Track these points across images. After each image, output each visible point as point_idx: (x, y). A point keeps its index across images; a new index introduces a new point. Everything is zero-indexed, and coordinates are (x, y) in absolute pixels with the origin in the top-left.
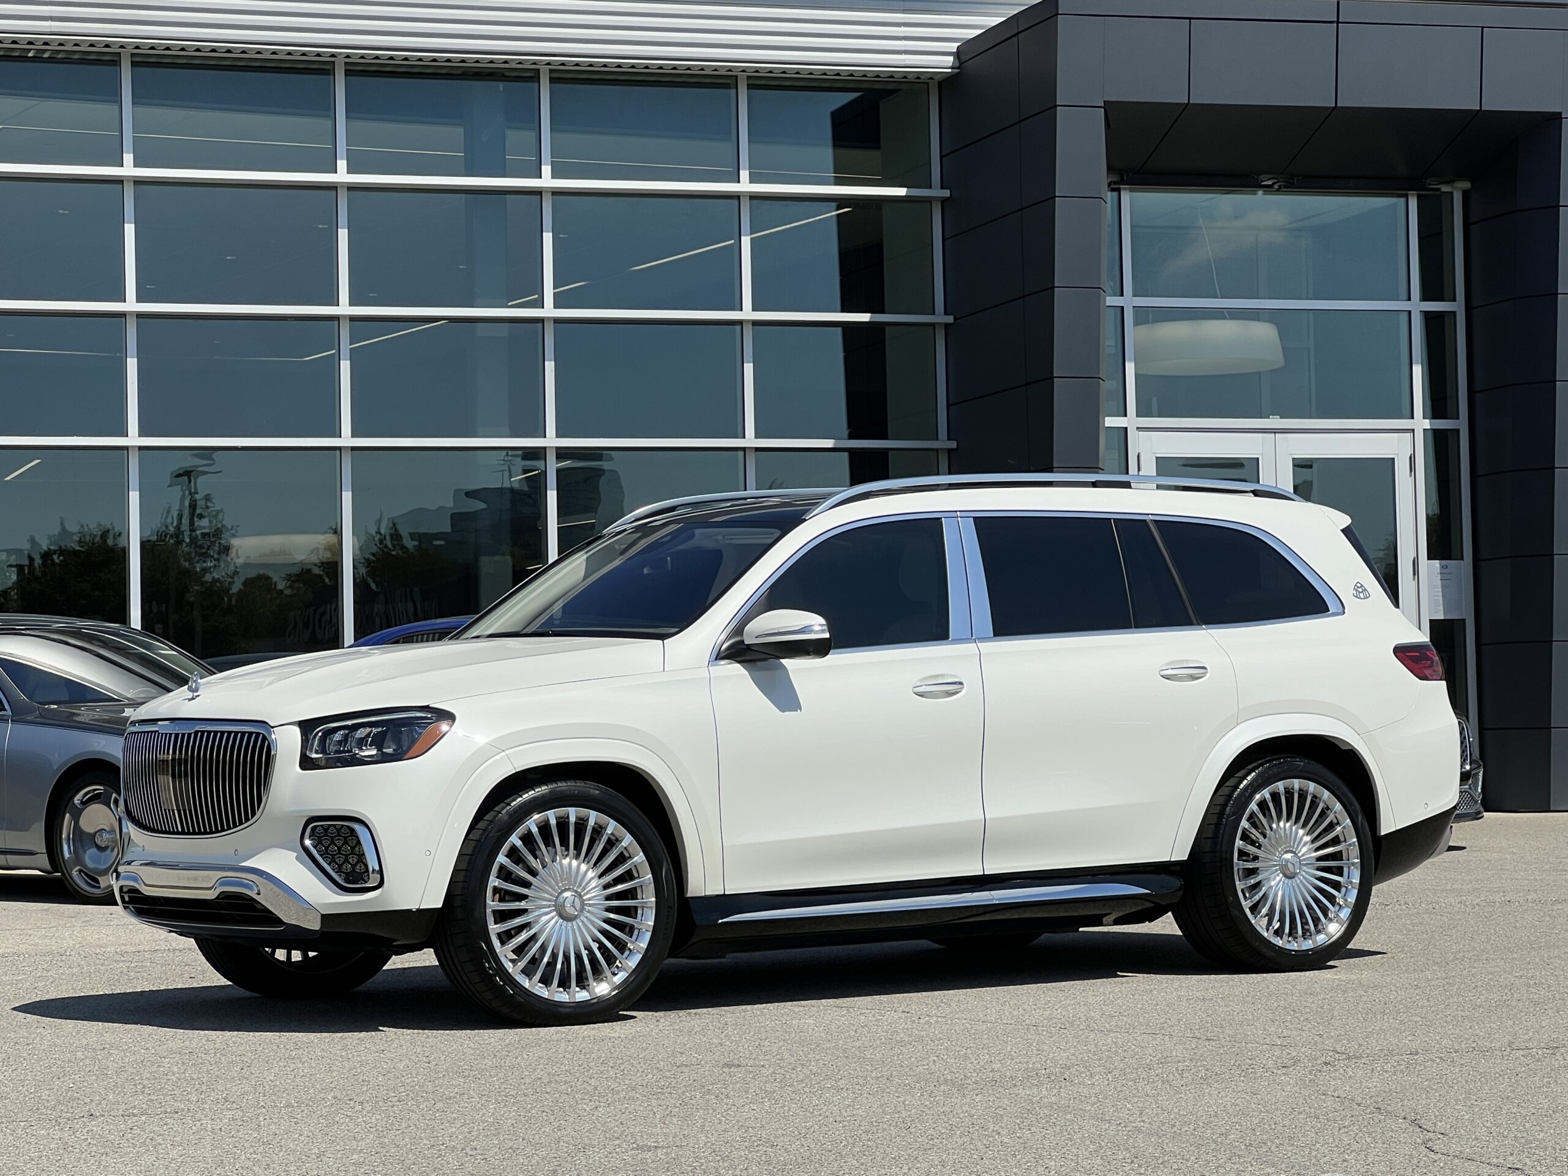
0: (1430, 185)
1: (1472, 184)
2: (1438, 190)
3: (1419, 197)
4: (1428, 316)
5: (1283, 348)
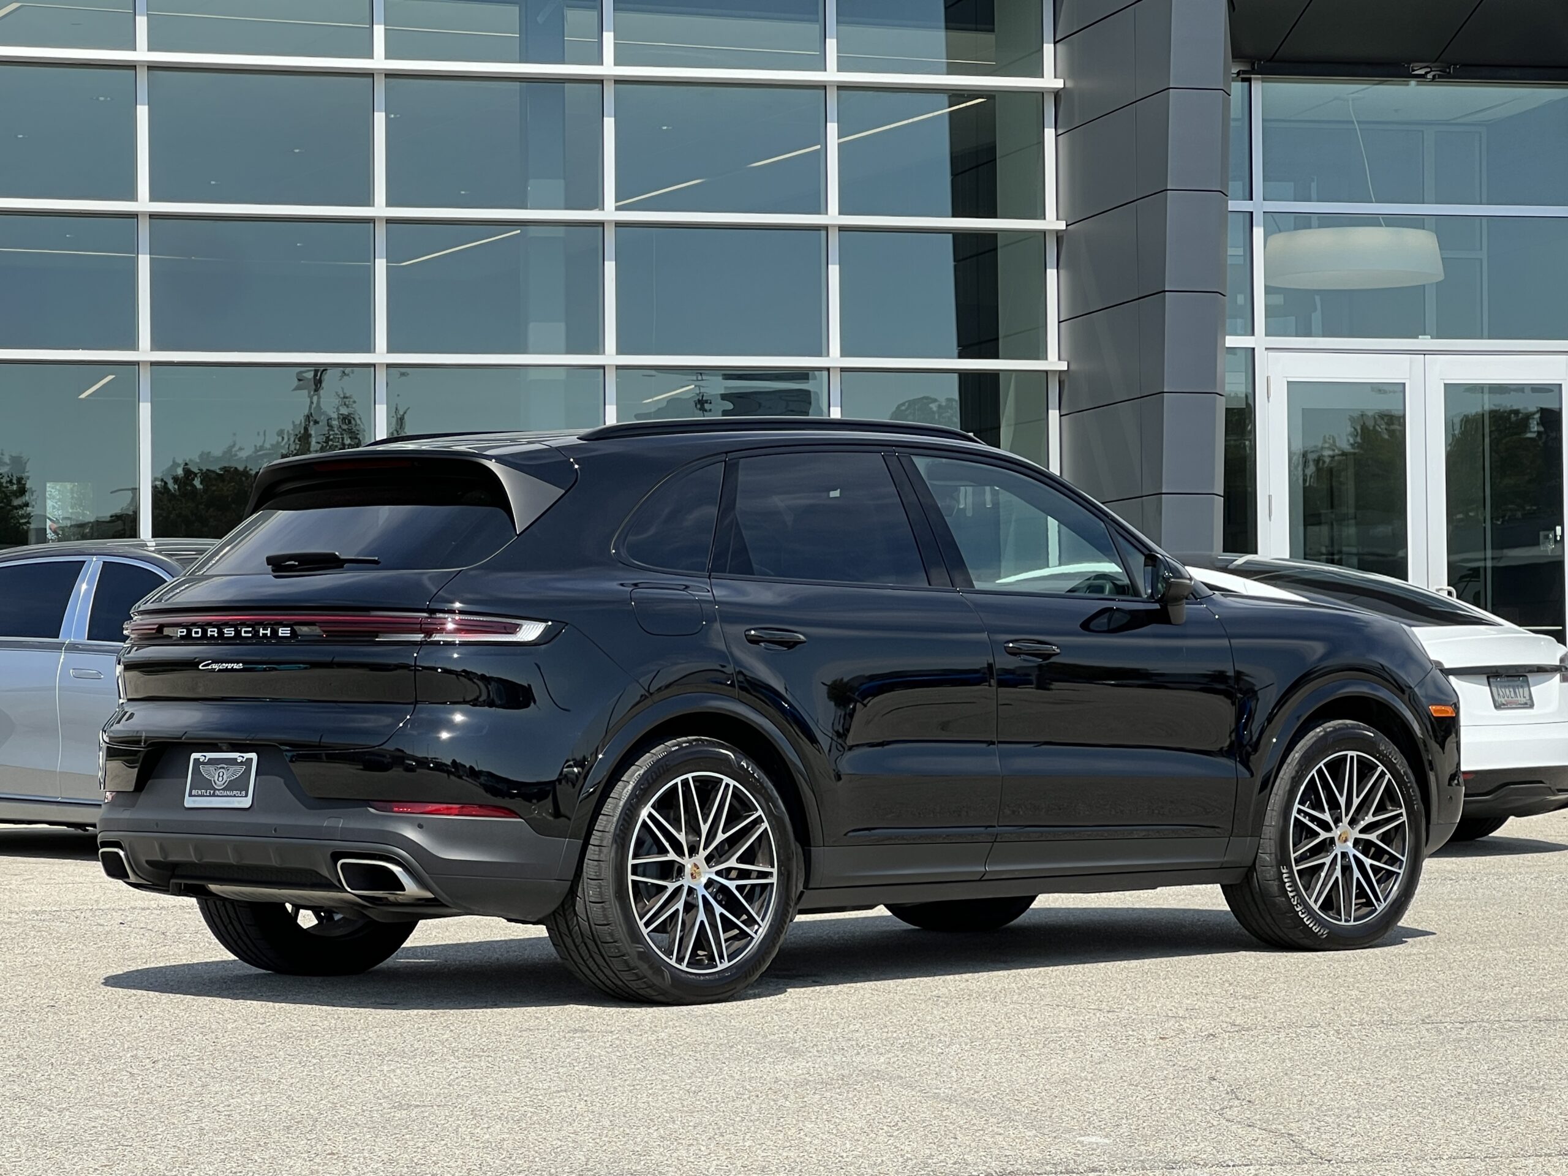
5: (1443, 259)
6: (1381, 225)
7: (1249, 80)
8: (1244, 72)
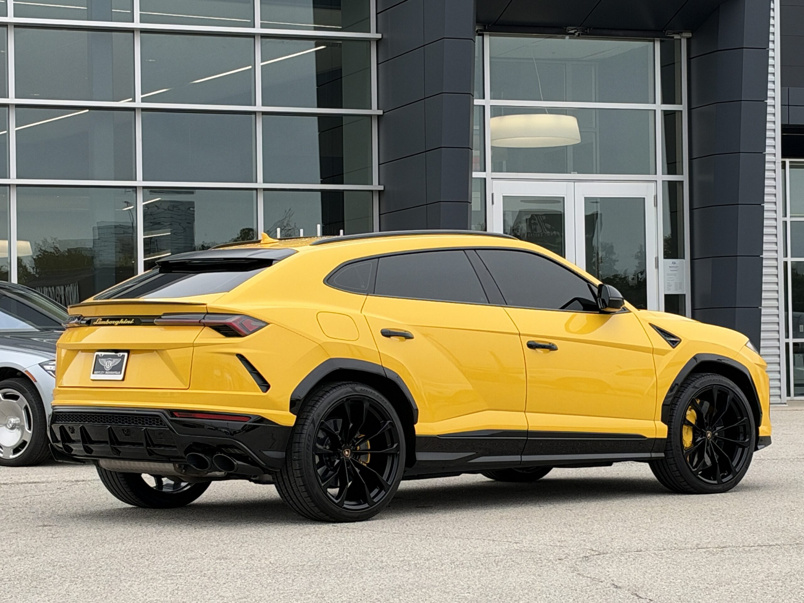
0: (667, 34)
1: (692, 34)
2: (673, 37)
3: (661, 42)
4: (666, 114)
5: (580, 132)
6: (546, 113)
7: (483, 35)
8: (481, 30)
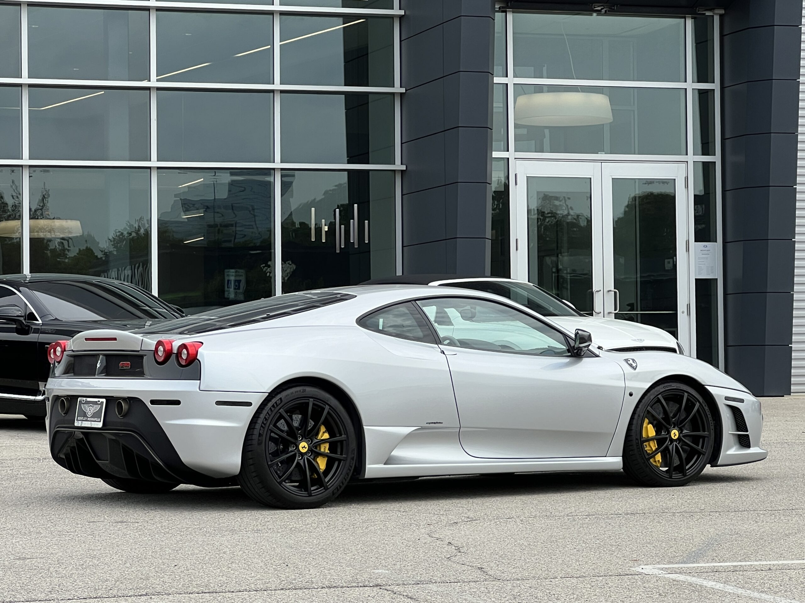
0: (698, 11)
1: (725, 11)
2: (704, 14)
3: (693, 18)
5: (612, 110)
6: (578, 91)
7: (506, 12)
8: (503, 7)
